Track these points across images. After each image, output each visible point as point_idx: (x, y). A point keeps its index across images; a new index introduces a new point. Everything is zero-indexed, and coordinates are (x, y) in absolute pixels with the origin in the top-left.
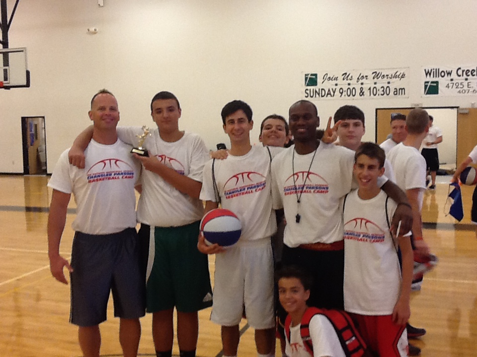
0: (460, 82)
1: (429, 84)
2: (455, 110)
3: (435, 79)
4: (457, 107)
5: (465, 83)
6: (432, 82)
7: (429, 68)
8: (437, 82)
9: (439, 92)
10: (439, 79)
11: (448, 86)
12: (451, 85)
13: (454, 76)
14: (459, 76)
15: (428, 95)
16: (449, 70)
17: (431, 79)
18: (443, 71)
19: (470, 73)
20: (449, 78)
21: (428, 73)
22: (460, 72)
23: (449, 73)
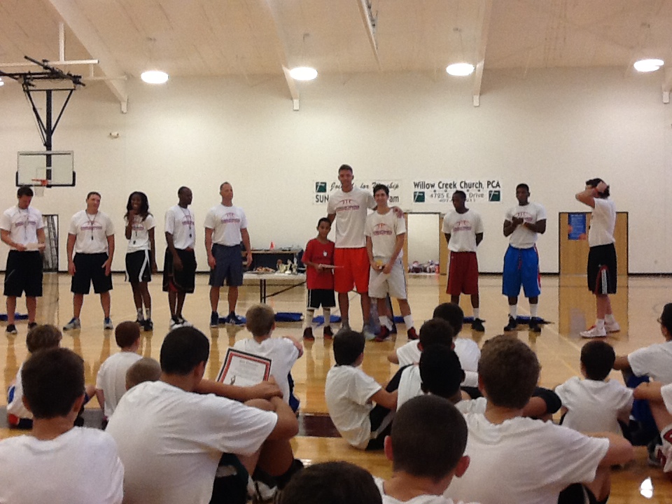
0: (441, 193)
1: (417, 194)
2: (438, 215)
3: (422, 190)
4: (439, 213)
5: (445, 194)
6: (420, 193)
7: (417, 182)
8: (423, 193)
9: (426, 200)
10: (425, 190)
11: (432, 196)
12: (434, 196)
13: (436, 187)
14: (440, 188)
15: (417, 203)
16: (432, 183)
17: (419, 190)
18: (428, 184)
19: (448, 186)
20: (433, 189)
21: (416, 185)
22: (441, 185)
23: (433, 186)
